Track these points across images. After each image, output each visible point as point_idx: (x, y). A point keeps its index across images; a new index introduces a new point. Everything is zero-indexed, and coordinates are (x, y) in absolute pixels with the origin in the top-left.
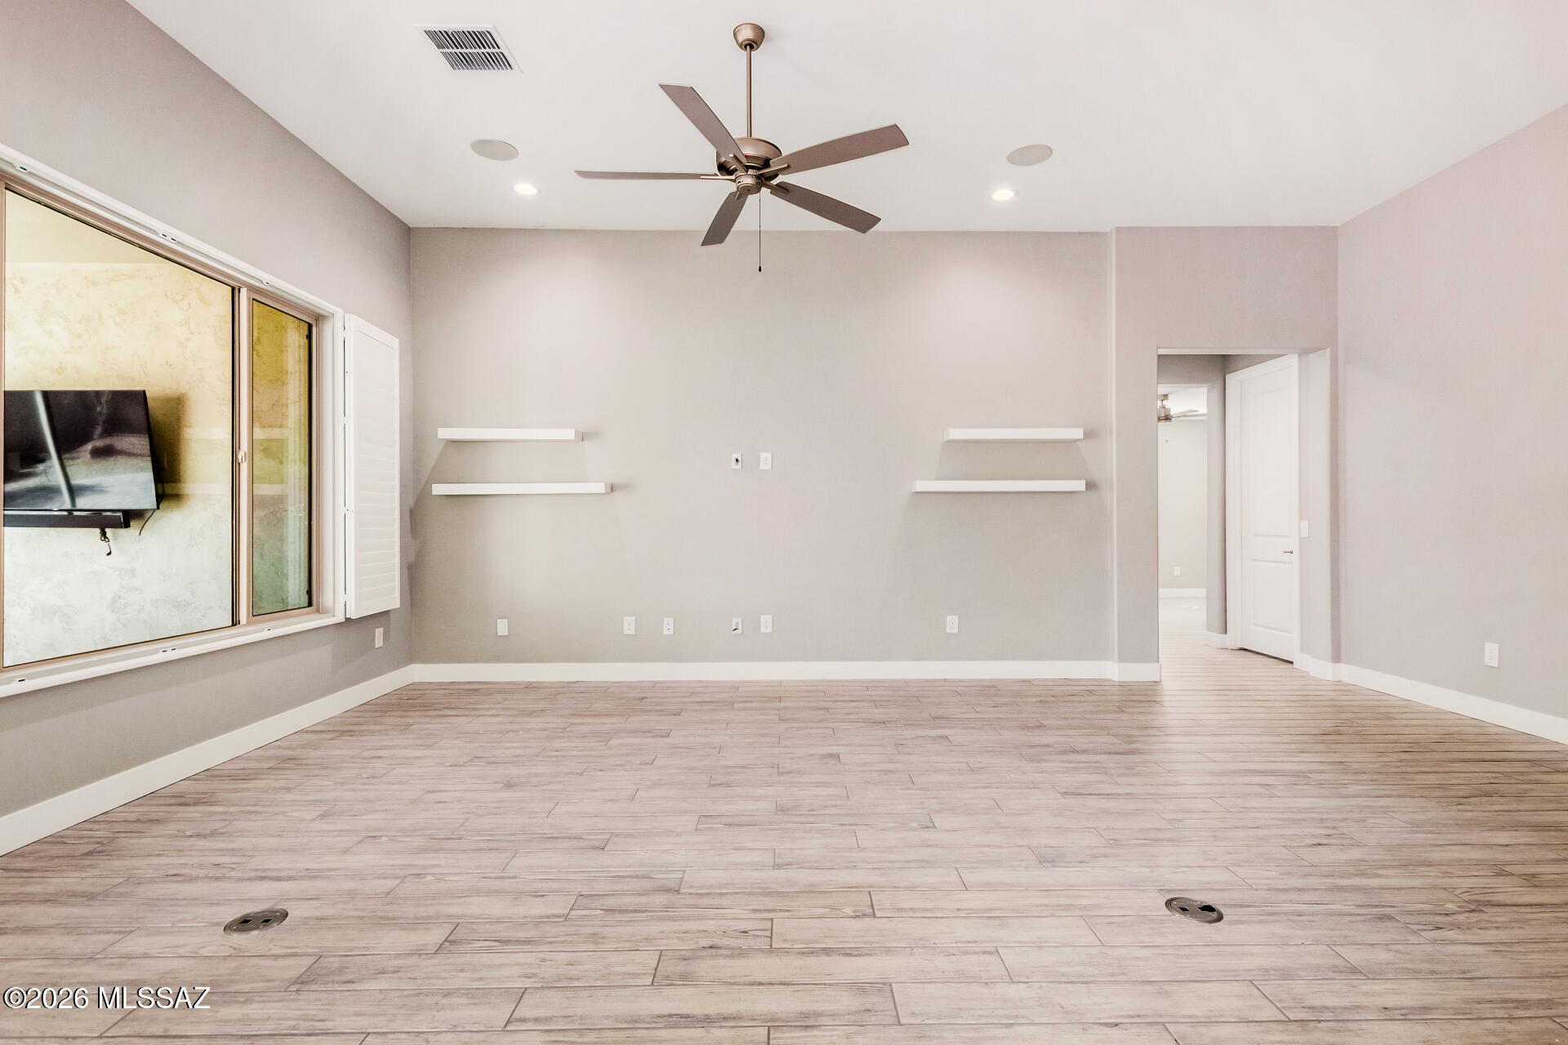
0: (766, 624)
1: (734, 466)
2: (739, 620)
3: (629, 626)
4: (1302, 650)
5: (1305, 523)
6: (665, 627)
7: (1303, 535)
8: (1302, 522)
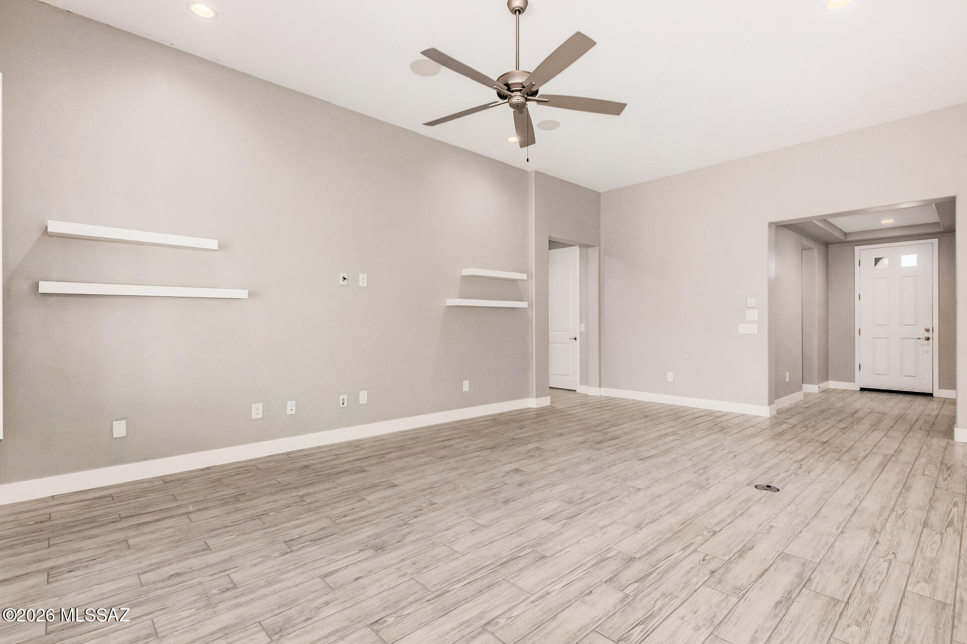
0: (363, 397)
1: (341, 282)
2: (345, 397)
3: (257, 411)
4: (581, 384)
5: (583, 325)
6: (289, 408)
7: (582, 331)
8: (581, 325)
